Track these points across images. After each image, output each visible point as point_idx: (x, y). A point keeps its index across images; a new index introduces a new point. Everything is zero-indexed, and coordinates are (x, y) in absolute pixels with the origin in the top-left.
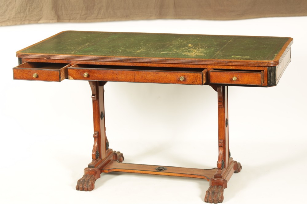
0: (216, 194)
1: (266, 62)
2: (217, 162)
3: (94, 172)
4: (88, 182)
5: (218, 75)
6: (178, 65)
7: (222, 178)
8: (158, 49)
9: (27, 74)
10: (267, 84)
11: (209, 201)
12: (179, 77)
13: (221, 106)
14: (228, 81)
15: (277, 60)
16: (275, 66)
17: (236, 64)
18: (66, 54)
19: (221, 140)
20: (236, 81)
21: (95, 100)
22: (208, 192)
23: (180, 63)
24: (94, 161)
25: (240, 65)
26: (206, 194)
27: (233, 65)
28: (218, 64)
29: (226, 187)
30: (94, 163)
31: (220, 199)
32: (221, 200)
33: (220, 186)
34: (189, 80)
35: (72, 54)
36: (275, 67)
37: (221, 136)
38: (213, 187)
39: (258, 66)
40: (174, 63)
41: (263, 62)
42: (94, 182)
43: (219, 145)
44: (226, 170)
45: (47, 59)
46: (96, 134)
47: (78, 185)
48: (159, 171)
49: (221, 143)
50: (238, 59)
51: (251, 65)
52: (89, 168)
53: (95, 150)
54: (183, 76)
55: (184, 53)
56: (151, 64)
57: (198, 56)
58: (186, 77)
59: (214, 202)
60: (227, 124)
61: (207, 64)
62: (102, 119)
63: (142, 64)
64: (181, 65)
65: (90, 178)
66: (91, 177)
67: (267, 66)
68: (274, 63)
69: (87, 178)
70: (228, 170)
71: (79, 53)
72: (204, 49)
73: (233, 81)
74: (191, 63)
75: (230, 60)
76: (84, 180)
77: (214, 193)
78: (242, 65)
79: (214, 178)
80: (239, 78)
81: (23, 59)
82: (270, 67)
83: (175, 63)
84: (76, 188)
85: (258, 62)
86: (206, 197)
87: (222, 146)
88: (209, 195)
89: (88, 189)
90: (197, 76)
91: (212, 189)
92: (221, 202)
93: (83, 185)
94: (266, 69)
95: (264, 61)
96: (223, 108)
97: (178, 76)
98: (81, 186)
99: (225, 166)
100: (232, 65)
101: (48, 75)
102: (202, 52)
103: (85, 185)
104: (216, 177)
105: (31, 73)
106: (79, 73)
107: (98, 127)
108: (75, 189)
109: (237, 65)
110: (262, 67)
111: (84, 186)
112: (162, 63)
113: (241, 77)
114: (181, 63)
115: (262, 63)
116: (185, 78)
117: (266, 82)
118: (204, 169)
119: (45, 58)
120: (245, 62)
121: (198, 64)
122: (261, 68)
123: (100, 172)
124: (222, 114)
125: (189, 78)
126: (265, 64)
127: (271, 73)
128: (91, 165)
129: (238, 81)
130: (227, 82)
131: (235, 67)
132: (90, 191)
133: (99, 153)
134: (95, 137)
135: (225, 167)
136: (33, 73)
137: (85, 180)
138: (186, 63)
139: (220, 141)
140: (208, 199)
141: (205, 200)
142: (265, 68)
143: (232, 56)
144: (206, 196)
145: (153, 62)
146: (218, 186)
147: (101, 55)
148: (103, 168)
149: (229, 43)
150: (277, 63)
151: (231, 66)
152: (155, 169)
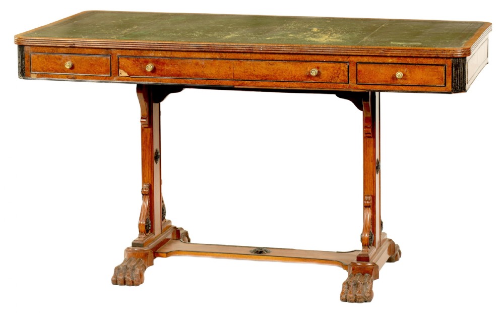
0: (361, 286)
1: (450, 51)
2: (361, 235)
3: (143, 255)
4: (133, 270)
5: (372, 69)
6: (299, 56)
7: (370, 261)
8: (261, 34)
9: (55, 62)
10: (450, 89)
11: (348, 298)
12: (309, 70)
13: (369, 135)
14: (389, 80)
15: (467, 47)
16: (464, 56)
17: (399, 53)
18: (103, 39)
19: (368, 196)
20: (401, 79)
21: (147, 126)
22: (346, 284)
23: (302, 52)
24: (142, 236)
25: (406, 55)
26: (343, 287)
27: (393, 55)
28: (368, 54)
29: (377, 277)
30: (142, 239)
31: (367, 295)
32: (369, 297)
33: (367, 275)
34: (326, 75)
35: (113, 39)
36: (464, 58)
37: (368, 188)
38: (355, 275)
39: (435, 57)
40: (292, 52)
41: (445, 50)
42: (143, 270)
43: (364, 204)
44: (377, 250)
45: (70, 47)
46: (147, 188)
47: (115, 276)
48: (256, 254)
49: (368, 200)
50: (402, 45)
51: (424, 56)
52: (133, 248)
53: (143, 216)
54: (315, 68)
55: (308, 39)
56: (253, 55)
57: (333, 42)
58: (321, 70)
59: (357, 300)
60: (378, 168)
61: (348, 54)
62: (157, 163)
63: (236, 54)
64: (304, 56)
65: (136, 264)
66: (139, 261)
67: (451, 56)
68: (462, 52)
69: (131, 263)
70: (379, 251)
71: (125, 38)
72: (341, 34)
73: (397, 79)
74: (321, 53)
75: (389, 47)
76: (126, 266)
77: (356, 285)
78: (408, 55)
79: (356, 262)
80: (407, 74)
81: (27, 47)
82: (456, 58)
83: (295, 52)
84: (112, 280)
85: (436, 50)
86: (342, 293)
87: (369, 207)
88: (348, 288)
89: (133, 282)
90: (339, 69)
91: (354, 279)
92: (370, 301)
93: (125, 274)
94: (450, 62)
95: (446, 48)
96: (372, 139)
97: (307, 69)
98: (121, 278)
99: (374, 242)
100: (391, 55)
101: (92, 65)
102: (338, 38)
103: (129, 276)
104: (359, 259)
105: (62, 61)
106: (137, 65)
107: (150, 175)
108: (111, 282)
109: (400, 55)
110: (442, 58)
111: (126, 276)
112: (271, 53)
113: (410, 72)
114: (304, 52)
115: (442, 52)
116: (319, 72)
117: (449, 84)
118: (336, 251)
119: (67, 46)
120: (414, 50)
121: (333, 55)
122: (442, 60)
123: (152, 255)
124: (371, 150)
125: (325, 72)
126: (448, 54)
127: (457, 69)
128: (138, 242)
129: (406, 79)
130: (387, 81)
131: (396, 58)
132: (137, 285)
133: (150, 222)
134: (144, 194)
135: (374, 244)
136: (64, 62)
137: (128, 266)
138: (313, 53)
139: (366, 197)
140: (346, 296)
141: (341, 297)
142: (448, 60)
143: (392, 43)
144: (342, 290)
145: (255, 51)
146: (363, 274)
147: (165, 41)
148: (156, 250)
149: (383, 27)
150: (468, 52)
151: (389, 58)
152: (250, 251)
